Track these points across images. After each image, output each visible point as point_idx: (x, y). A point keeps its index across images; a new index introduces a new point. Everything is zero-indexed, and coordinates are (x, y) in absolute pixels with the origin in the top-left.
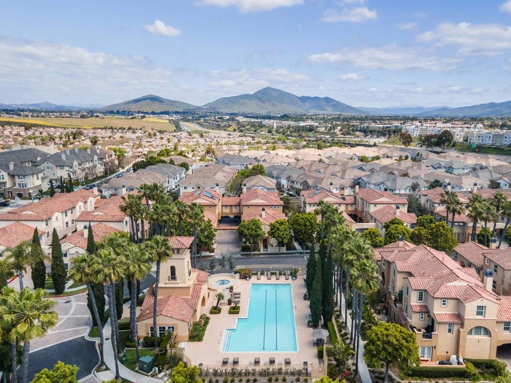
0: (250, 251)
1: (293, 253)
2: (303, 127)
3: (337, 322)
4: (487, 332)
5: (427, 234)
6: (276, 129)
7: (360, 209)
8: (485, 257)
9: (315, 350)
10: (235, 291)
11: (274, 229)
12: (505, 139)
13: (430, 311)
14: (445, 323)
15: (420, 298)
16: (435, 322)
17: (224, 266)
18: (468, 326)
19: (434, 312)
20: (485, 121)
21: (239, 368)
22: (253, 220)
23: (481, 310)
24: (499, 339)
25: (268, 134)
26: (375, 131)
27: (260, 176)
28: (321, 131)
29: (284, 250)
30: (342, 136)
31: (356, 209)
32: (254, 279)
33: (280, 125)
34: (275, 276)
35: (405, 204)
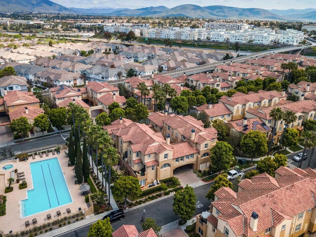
0: (21, 138)
1: (52, 134)
2: (32, 25)
3: (92, 176)
4: (169, 165)
5: (134, 111)
6: (10, 27)
7: (90, 96)
8: (164, 122)
9: (83, 198)
10: (19, 172)
11: (38, 122)
12: (161, 35)
13: (143, 161)
14: (150, 167)
15: (137, 156)
16: (146, 167)
17: (5, 156)
18: (161, 164)
19: (145, 162)
20: (150, 20)
21: (38, 225)
22: (21, 118)
23: (166, 156)
24: (174, 166)
25: (4, 30)
26: (86, 28)
27: (13, 76)
28: (47, 28)
29: (46, 133)
30: (63, 32)
31: (88, 96)
32: (30, 159)
33: (13, 23)
34: (45, 154)
35: (118, 90)
